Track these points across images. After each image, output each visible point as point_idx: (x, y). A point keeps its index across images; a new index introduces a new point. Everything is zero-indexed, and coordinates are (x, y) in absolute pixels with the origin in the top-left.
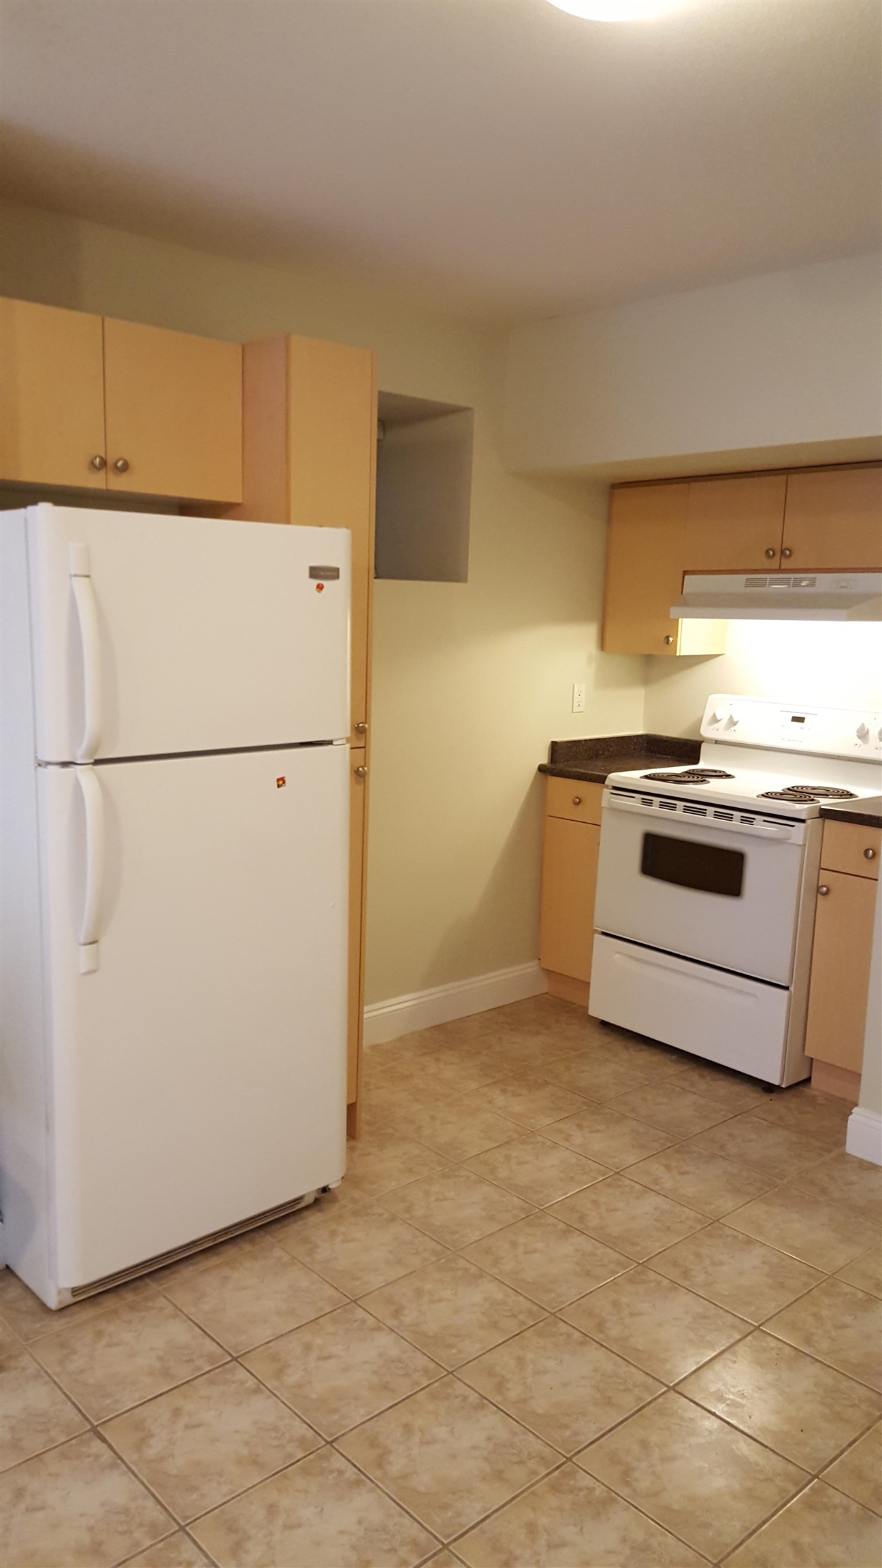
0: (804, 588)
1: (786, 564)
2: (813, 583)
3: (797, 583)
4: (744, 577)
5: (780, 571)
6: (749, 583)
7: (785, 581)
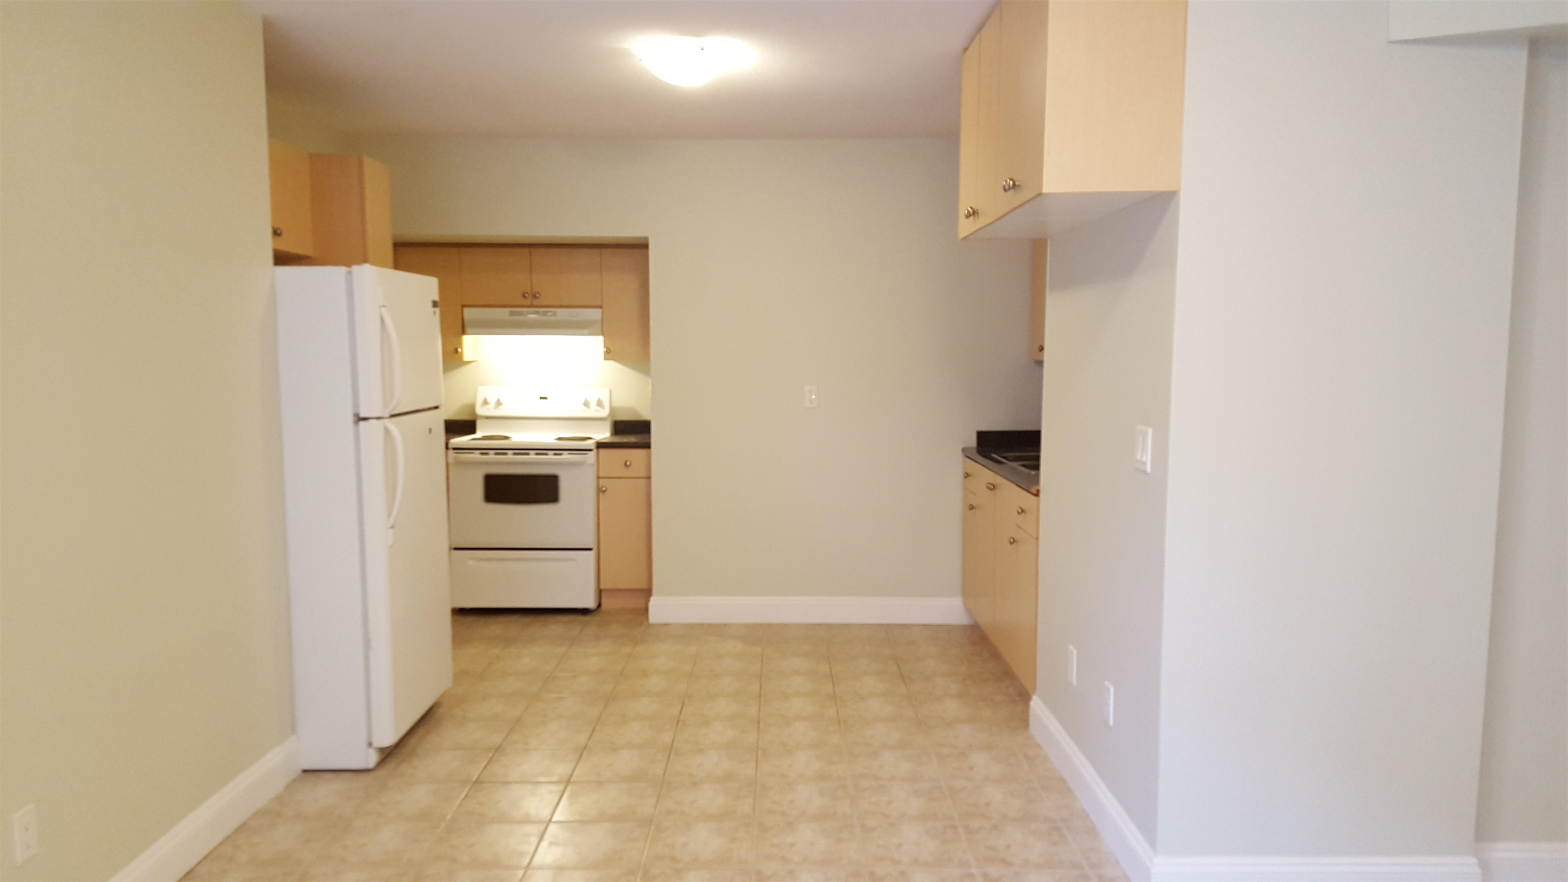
0: (550, 318)
1: (536, 302)
2: (555, 314)
3: (545, 314)
4: (507, 310)
5: (532, 306)
6: (511, 314)
7: (537, 313)
